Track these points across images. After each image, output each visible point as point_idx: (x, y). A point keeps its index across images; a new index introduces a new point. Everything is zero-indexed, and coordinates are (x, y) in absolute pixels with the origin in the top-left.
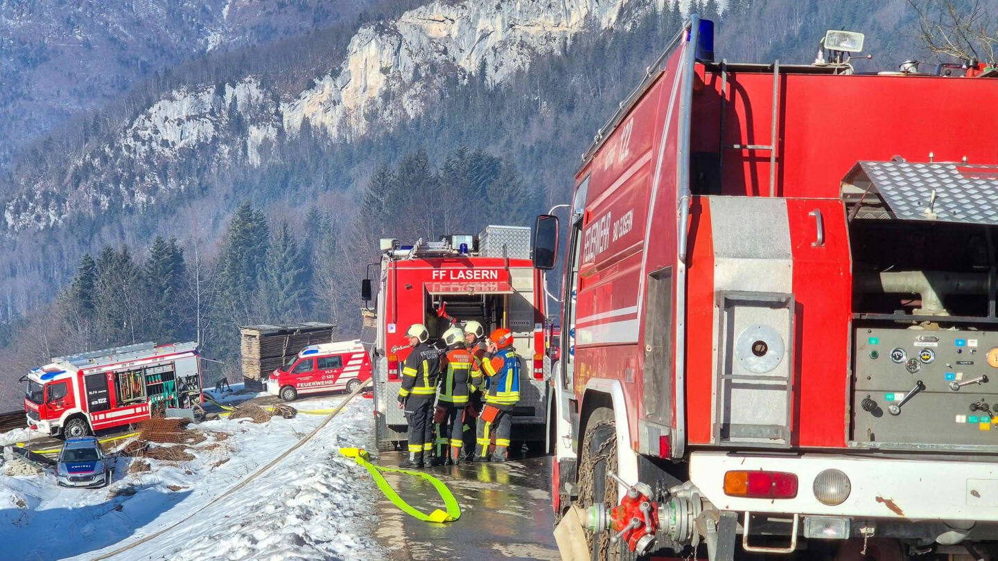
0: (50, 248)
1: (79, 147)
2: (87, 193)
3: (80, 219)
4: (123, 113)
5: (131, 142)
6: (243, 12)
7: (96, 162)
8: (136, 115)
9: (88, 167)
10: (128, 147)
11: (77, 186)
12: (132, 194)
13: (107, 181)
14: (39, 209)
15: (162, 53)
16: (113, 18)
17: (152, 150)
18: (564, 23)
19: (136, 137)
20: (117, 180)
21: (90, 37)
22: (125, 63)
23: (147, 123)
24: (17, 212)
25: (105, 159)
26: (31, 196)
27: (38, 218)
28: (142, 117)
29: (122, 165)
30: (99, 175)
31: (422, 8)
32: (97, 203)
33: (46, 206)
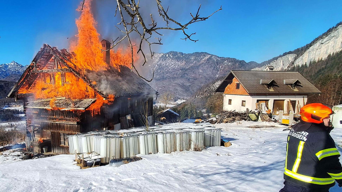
0: (203, 100)
1: (205, 88)
2: (206, 94)
3: (206, 96)
4: (211, 84)
5: (212, 87)
6: (221, 72)
7: (208, 90)
8: (213, 84)
9: (207, 90)
10: (212, 88)
11: (205, 93)
12: (212, 94)
13: (209, 92)
14: (200, 96)
15: (211, 78)
16: (205, 74)
17: (215, 88)
18: (278, 69)
19: (213, 87)
20: (210, 92)
21: (202, 76)
22: (206, 79)
23: (215, 85)
24: (197, 96)
25: (209, 89)
26: (199, 94)
27: (200, 97)
28: (214, 84)
29: (211, 90)
30: (208, 91)
31: (255, 68)
32: (208, 95)
33: (201, 95)
